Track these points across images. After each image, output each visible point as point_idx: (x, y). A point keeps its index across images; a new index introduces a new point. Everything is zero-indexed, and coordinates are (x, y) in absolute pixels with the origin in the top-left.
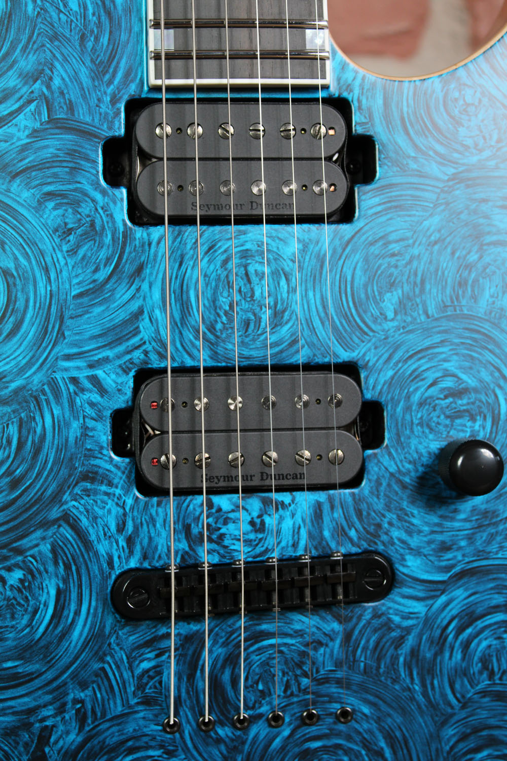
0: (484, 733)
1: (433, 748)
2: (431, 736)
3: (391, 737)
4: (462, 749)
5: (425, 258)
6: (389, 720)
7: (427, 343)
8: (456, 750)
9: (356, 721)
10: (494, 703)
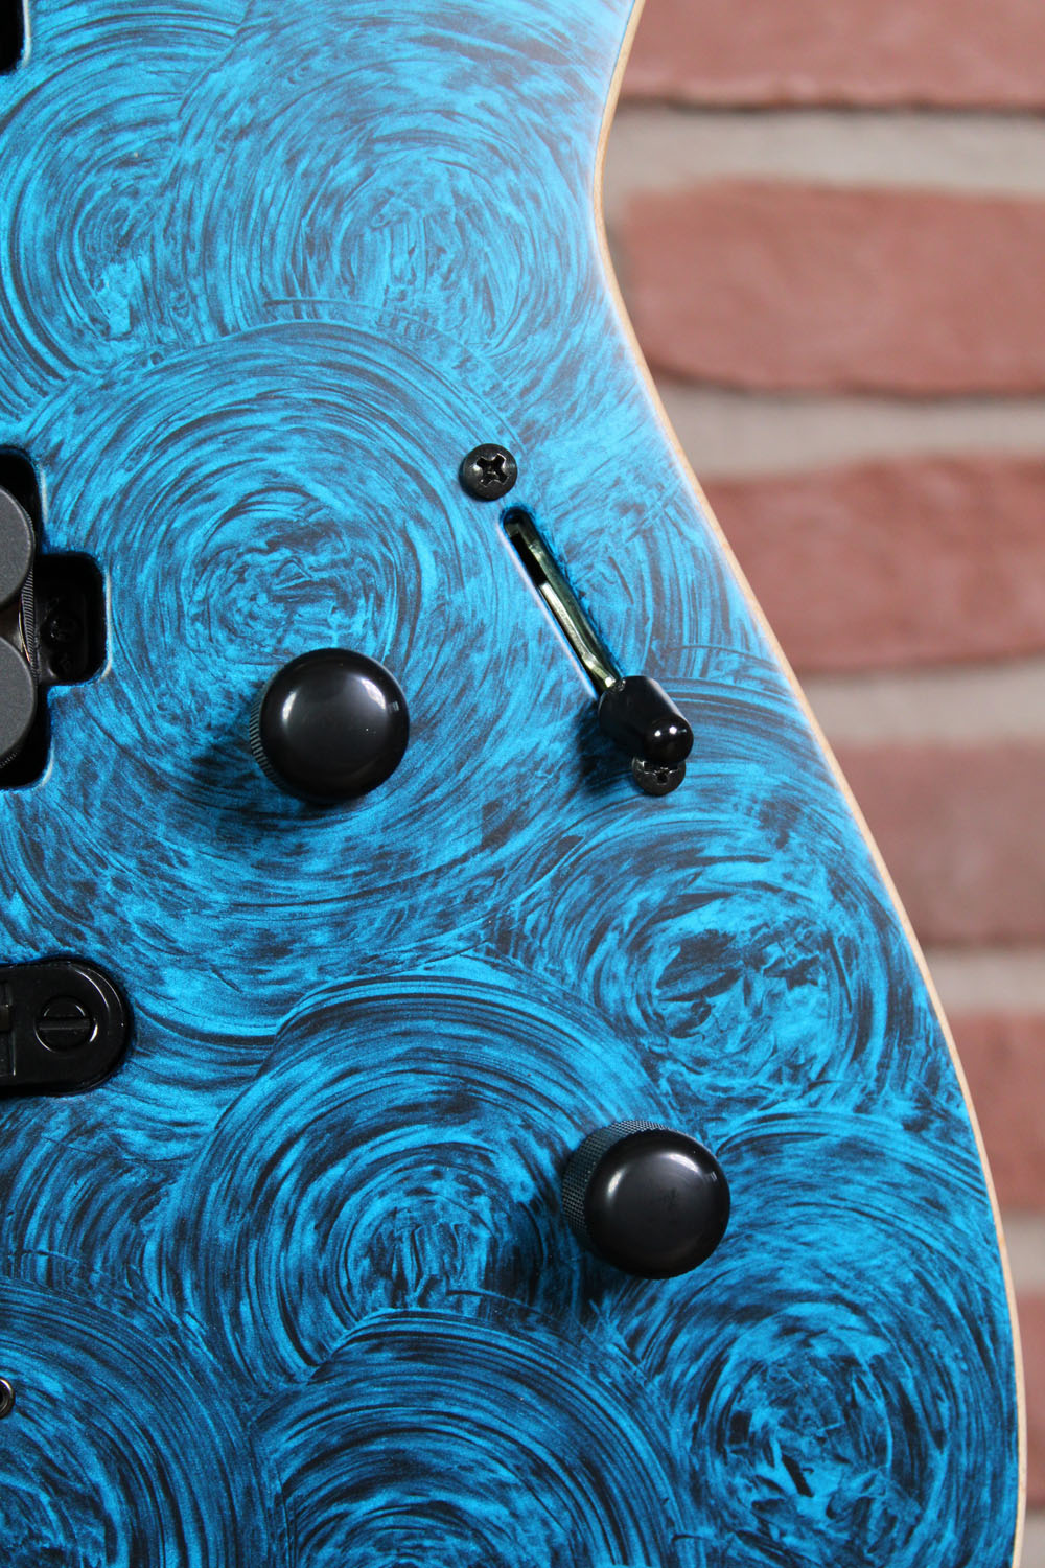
0: (379, 1446)
1: (238, 1485)
2: (232, 1452)
3: (121, 1457)
4: (319, 1488)
5: (216, 171)
6: (116, 1412)
7: (221, 400)
8: (301, 1491)
9: (25, 1415)
10: (404, 1366)
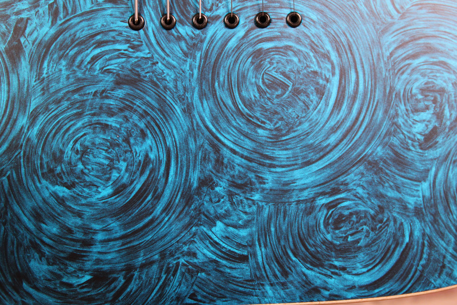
0: (421, 41)
1: (375, 53)
2: (373, 42)
3: (336, 41)
4: (402, 55)
6: (335, 26)
8: (396, 55)
9: (304, 26)
10: (430, 15)
